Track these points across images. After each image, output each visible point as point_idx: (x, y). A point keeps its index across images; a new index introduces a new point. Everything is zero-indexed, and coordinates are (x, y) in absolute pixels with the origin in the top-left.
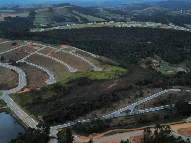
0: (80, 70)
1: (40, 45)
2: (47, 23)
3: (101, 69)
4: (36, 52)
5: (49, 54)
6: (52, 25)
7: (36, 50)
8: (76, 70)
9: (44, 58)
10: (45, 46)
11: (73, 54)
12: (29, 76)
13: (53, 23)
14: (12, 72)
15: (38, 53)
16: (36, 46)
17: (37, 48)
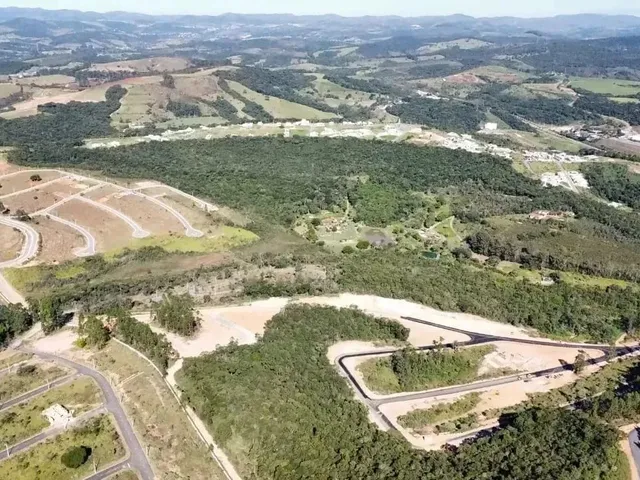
0: (154, 234)
1: (92, 180)
2: (148, 119)
3: (199, 233)
4: (77, 196)
5: (105, 199)
6: (158, 125)
7: (78, 190)
8: (147, 233)
9: (91, 207)
10: (101, 183)
11: (158, 202)
12: (46, 241)
13: (164, 121)
14: (15, 233)
15: (82, 198)
16: (81, 182)
17: (82, 186)
